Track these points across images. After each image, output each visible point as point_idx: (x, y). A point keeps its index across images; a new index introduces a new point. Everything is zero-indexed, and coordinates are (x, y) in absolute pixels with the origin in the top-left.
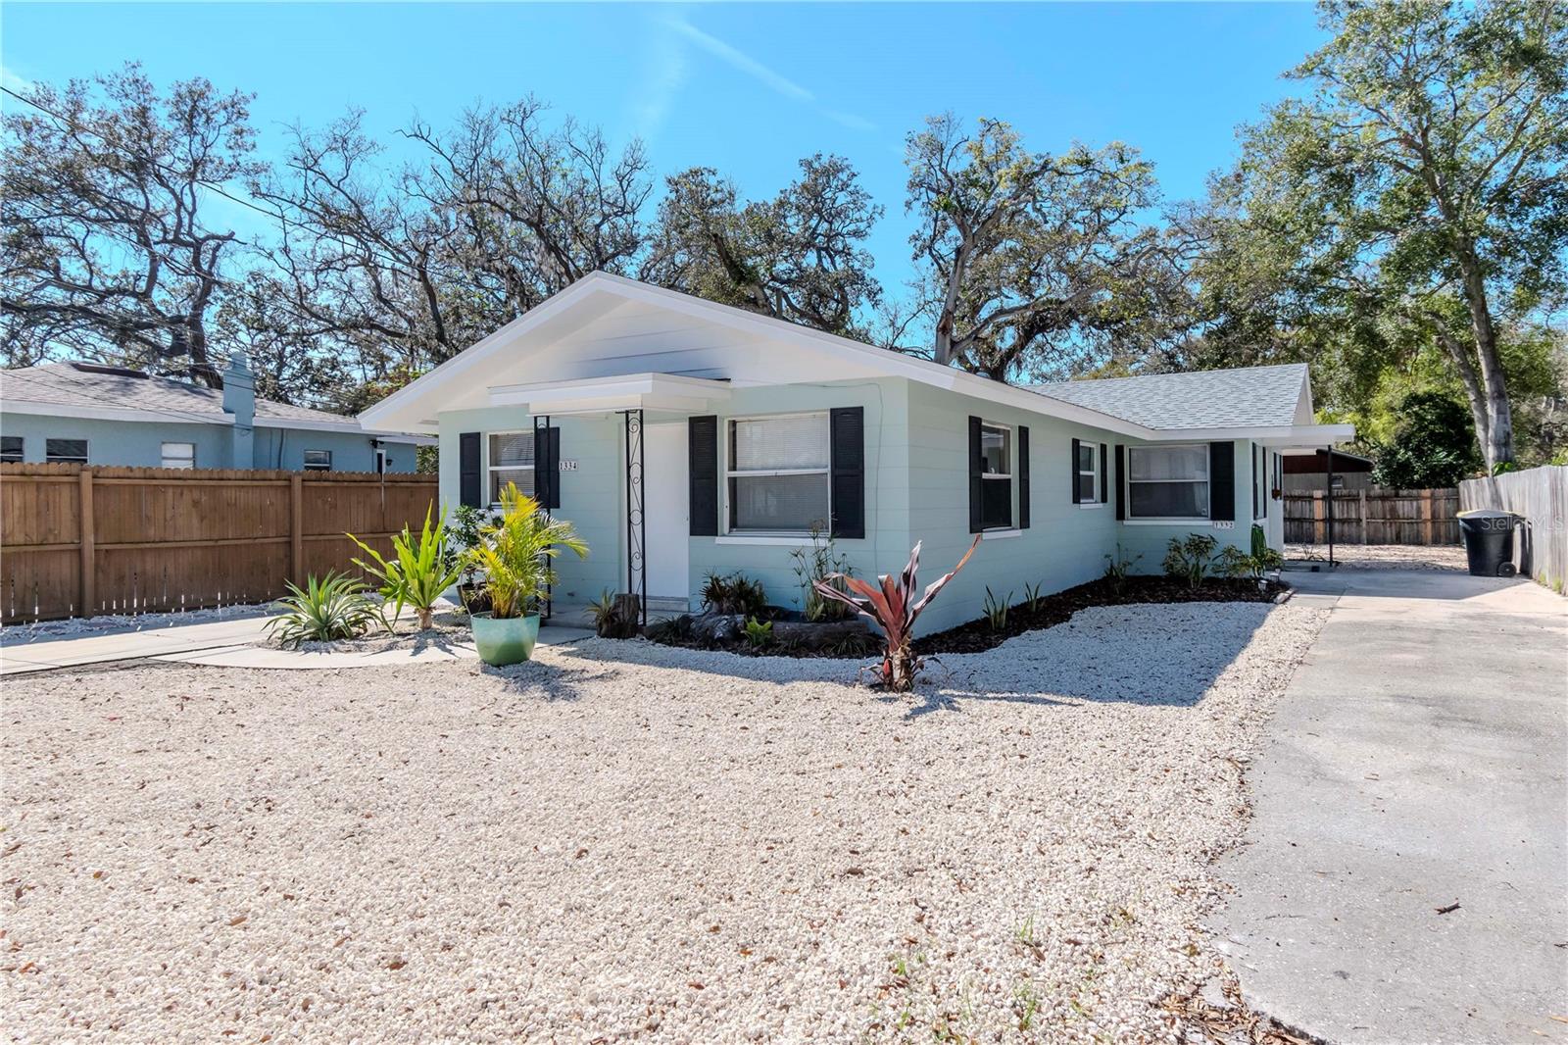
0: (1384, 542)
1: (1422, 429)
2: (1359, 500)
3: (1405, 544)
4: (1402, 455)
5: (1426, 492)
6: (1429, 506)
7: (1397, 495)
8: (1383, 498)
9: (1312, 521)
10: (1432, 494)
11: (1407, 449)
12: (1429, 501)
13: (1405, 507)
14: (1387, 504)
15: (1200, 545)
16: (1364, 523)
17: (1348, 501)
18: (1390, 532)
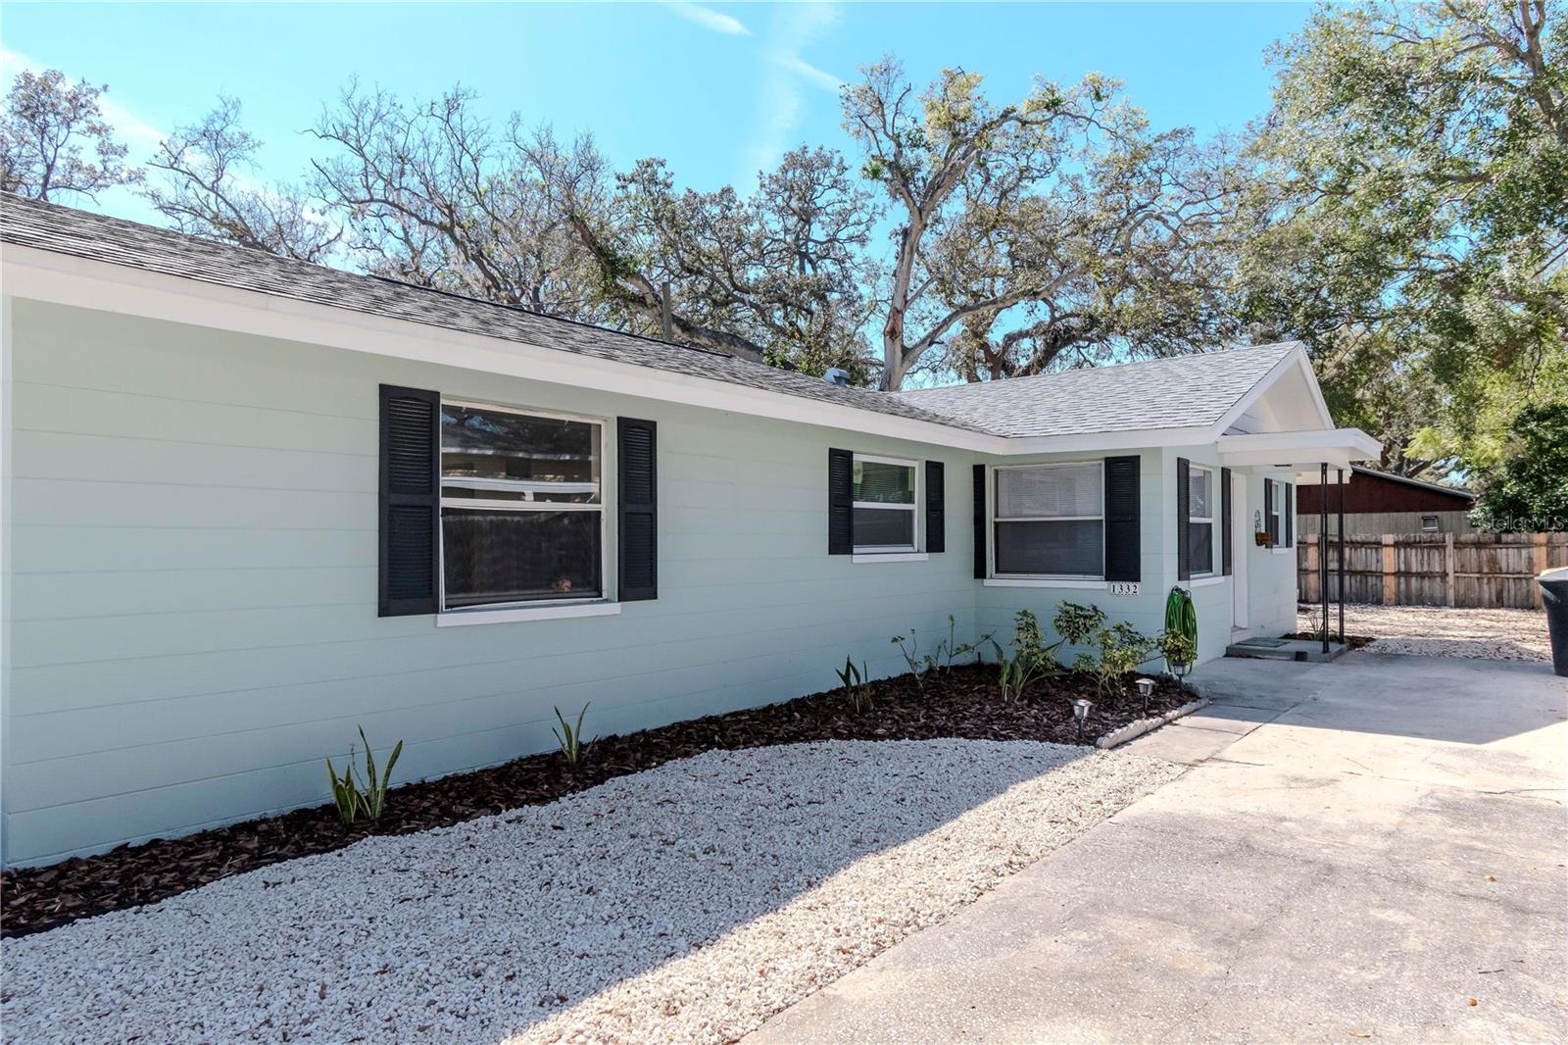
0: (1478, 604)
1: (1541, 451)
2: (1444, 547)
3: (1509, 607)
4: (1510, 489)
5: (1542, 537)
6: (1544, 556)
7: (1498, 541)
8: (1479, 545)
9: (1380, 575)
10: (1549, 541)
11: (1521, 480)
12: (1544, 550)
13: (1509, 558)
14: (1484, 553)
15: (1076, 621)
16: (1451, 579)
17: (1430, 548)
18: (1488, 591)
